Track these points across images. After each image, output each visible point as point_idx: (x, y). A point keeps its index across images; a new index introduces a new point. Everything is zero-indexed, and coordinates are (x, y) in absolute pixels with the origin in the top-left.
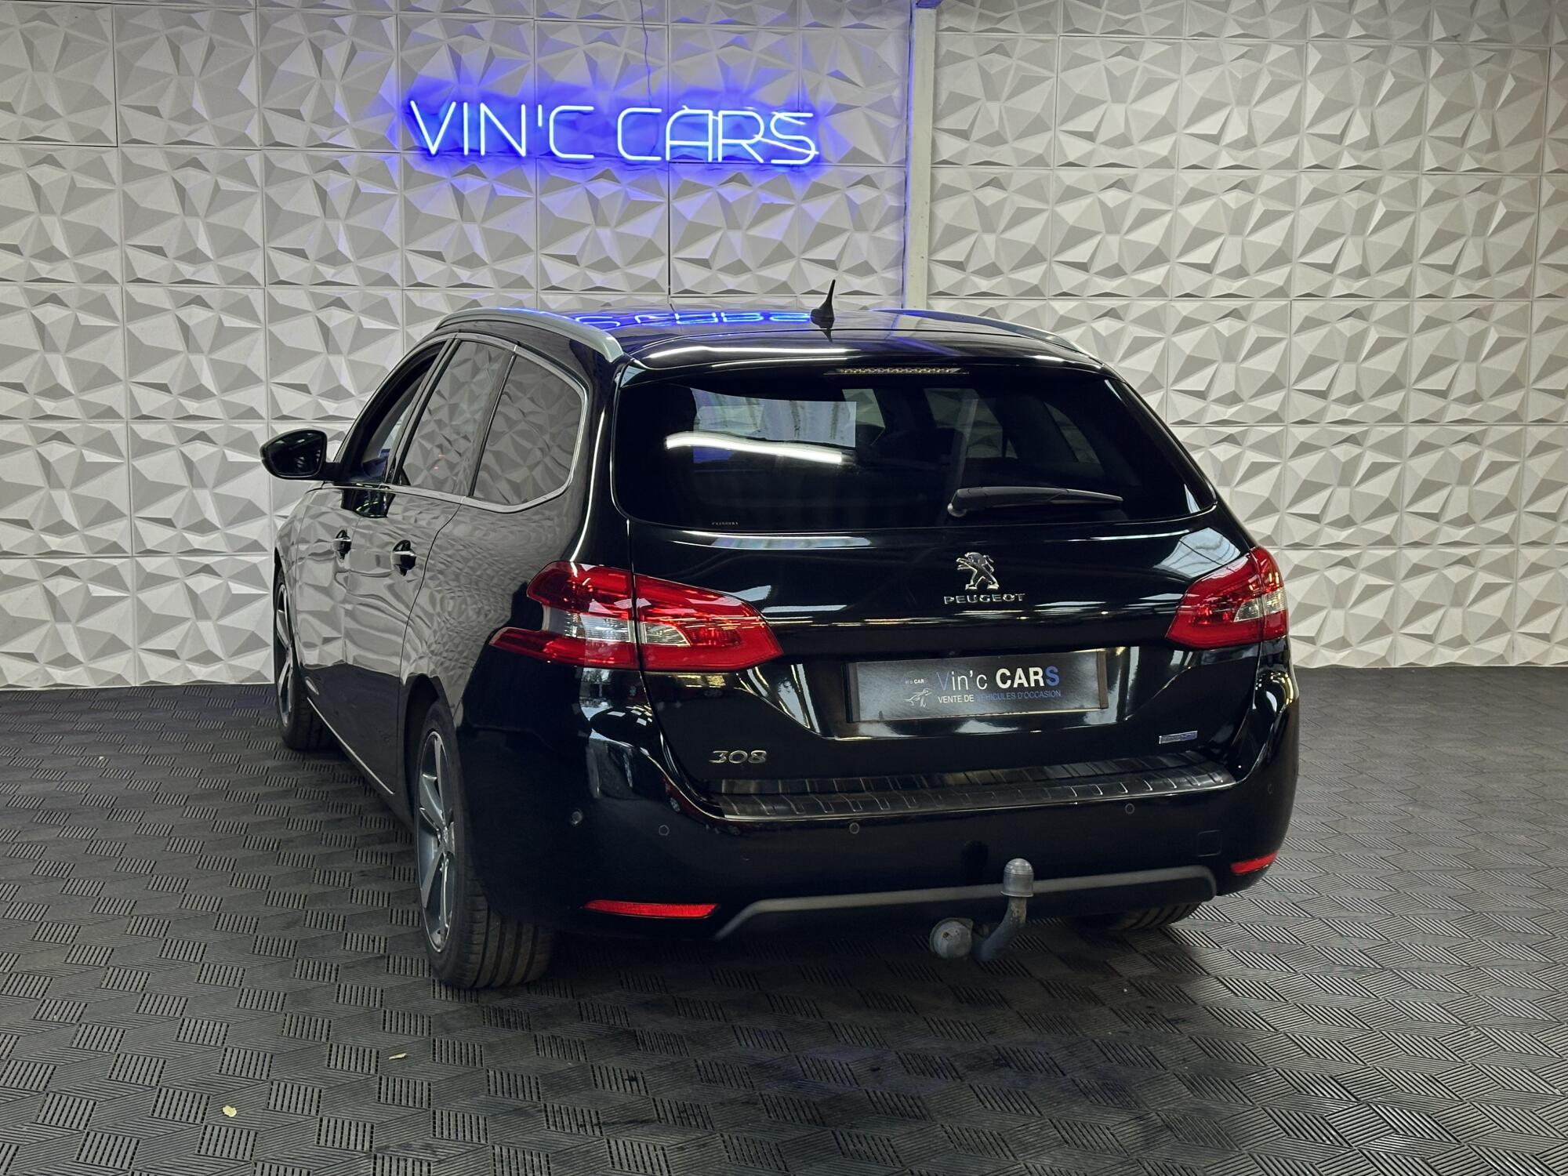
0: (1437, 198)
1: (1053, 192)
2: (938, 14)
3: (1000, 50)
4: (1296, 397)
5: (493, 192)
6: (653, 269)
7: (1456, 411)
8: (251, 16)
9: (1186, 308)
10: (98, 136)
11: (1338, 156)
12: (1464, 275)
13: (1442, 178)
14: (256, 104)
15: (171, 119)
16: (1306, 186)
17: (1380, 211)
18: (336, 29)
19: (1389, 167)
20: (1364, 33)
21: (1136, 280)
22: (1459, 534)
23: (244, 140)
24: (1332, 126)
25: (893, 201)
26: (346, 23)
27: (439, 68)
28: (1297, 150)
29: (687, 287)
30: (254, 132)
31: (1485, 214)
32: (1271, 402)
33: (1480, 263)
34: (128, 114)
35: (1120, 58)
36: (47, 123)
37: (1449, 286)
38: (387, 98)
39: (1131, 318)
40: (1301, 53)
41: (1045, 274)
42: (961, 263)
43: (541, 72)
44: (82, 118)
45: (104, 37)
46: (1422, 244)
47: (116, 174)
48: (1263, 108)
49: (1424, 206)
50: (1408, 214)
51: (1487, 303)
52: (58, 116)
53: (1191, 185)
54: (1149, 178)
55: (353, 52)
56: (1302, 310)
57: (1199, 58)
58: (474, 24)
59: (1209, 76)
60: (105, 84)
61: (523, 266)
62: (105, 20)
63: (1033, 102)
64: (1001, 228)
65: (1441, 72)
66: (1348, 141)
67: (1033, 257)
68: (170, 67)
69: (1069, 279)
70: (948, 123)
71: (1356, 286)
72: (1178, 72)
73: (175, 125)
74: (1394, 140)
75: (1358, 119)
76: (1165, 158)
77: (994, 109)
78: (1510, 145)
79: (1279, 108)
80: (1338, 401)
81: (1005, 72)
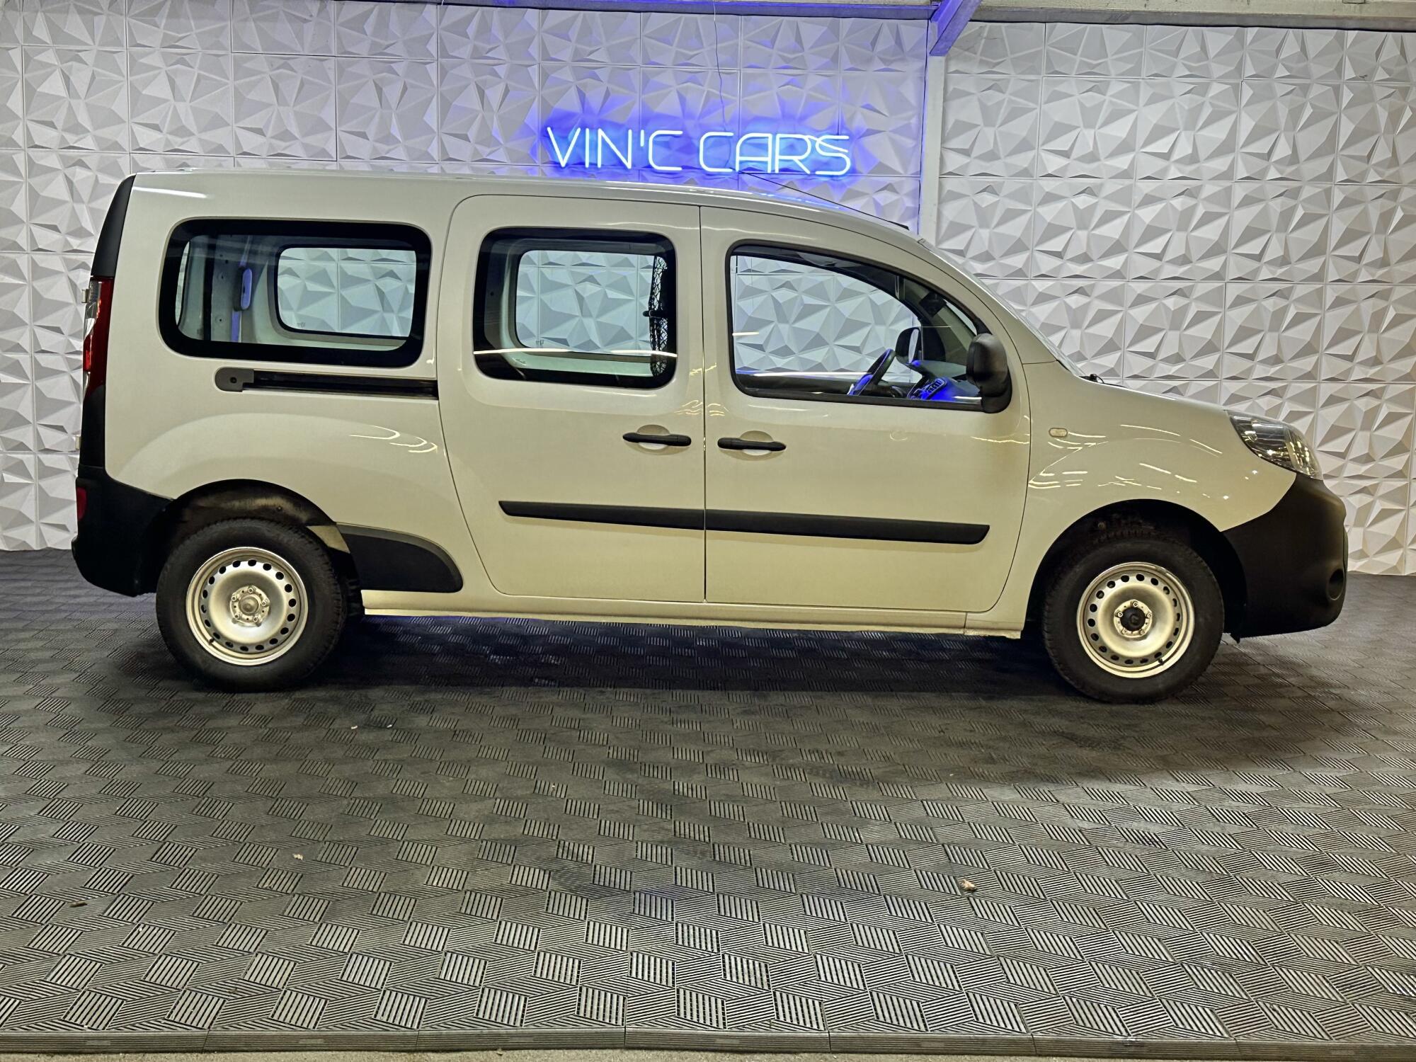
0: (1346, 203)
1: (1036, 197)
2: (947, 61)
3: (995, 87)
4: (1227, 358)
7: (1358, 373)
8: (435, 65)
9: (1141, 287)
10: (324, 153)
11: (1265, 171)
12: (1366, 265)
13: (1351, 188)
14: (435, 128)
15: (375, 141)
16: (1239, 192)
17: (1300, 213)
18: (496, 74)
19: (1309, 179)
20: (1288, 74)
21: (1101, 266)
22: (1362, 469)
23: (427, 156)
24: (1262, 146)
25: (909, 203)
26: (501, 71)
27: (570, 103)
28: (1232, 166)
30: (434, 151)
31: (1386, 217)
32: (1208, 362)
33: (1382, 256)
34: (343, 136)
35: (1090, 93)
36: (288, 144)
37: (1355, 274)
38: (530, 125)
39: (1096, 295)
40: (1237, 89)
41: (1028, 259)
42: (962, 251)
43: (644, 105)
44: (313, 140)
45: (330, 82)
46: (1334, 239)
48: (1206, 132)
49: (1336, 209)
50: (1322, 216)
51: (1386, 287)
52: (297, 139)
53: (1145, 192)
54: (1111, 187)
55: (507, 91)
56: (1234, 290)
57: (1154, 94)
58: (596, 71)
59: (1162, 107)
60: (329, 115)
62: (329, 69)
63: (1020, 127)
64: (993, 225)
65: (1350, 105)
66: (1275, 158)
67: (1018, 247)
68: (375, 102)
69: (1048, 264)
70: (954, 143)
71: (1279, 272)
72: (1138, 105)
73: (378, 145)
74: (1311, 158)
75: (1282, 140)
76: (1126, 170)
77: (989, 132)
78: (1406, 162)
79: (1218, 132)
80: (1263, 362)
81: (1000, 104)
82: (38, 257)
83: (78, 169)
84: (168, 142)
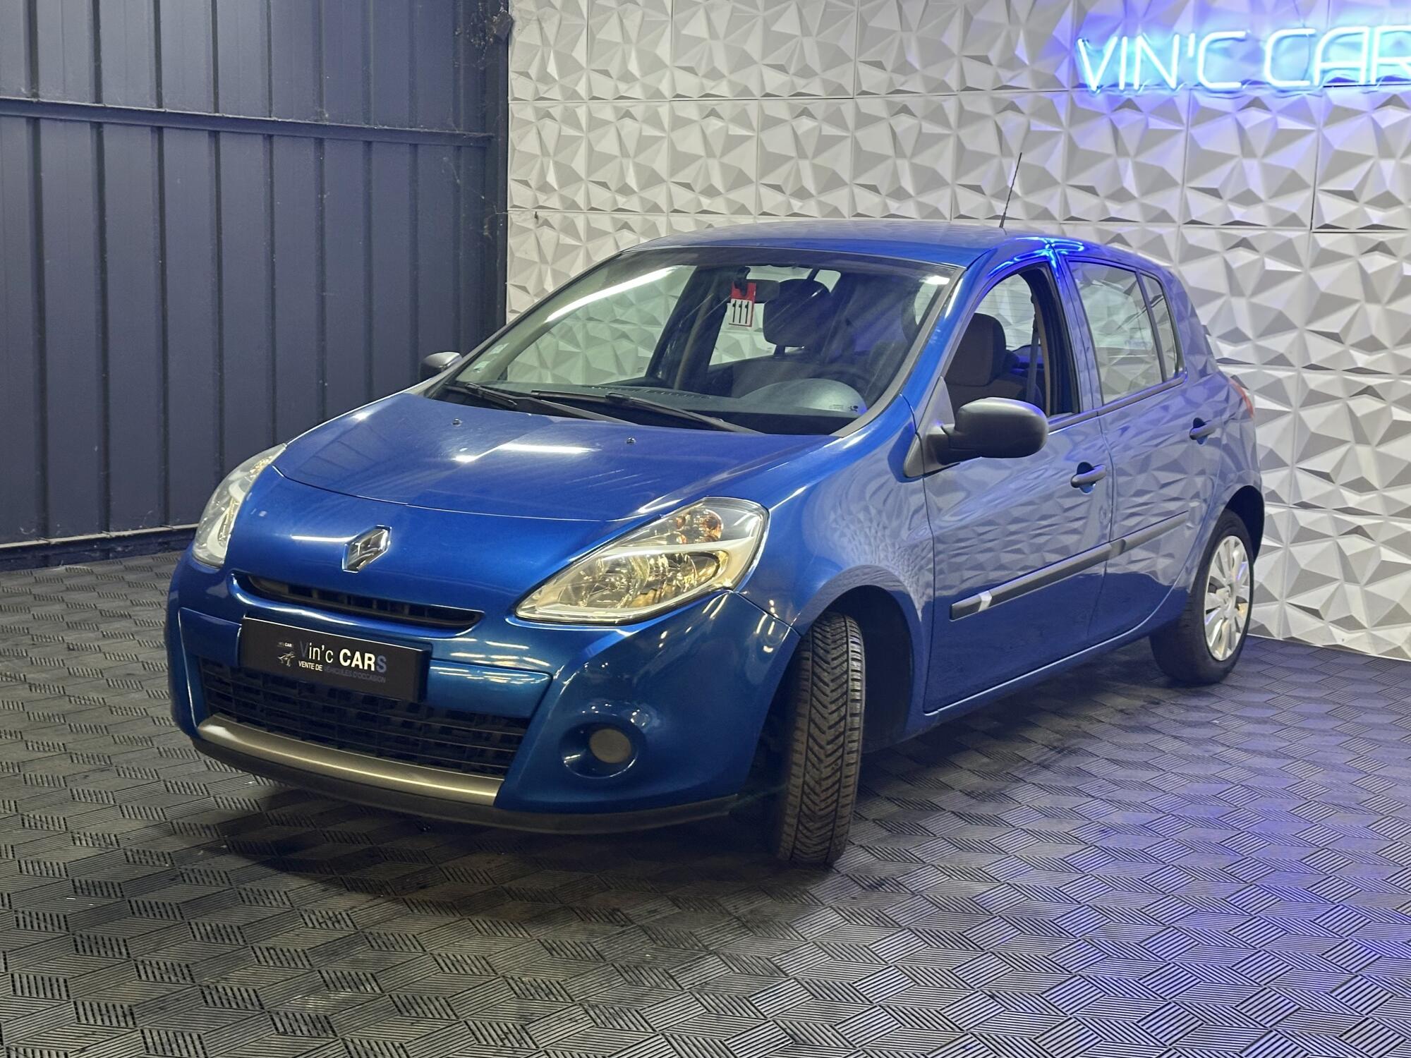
5: (1147, 125)
6: (1295, 203)
10: (841, 90)
14: (956, 53)
15: (894, 71)
23: (944, 87)
29: (1327, 222)
30: (952, 81)
34: (863, 69)
36: (808, 81)
38: (1061, 39)
44: (831, 75)
47: (850, 120)
52: (815, 74)
60: (848, 43)
61: (1168, 201)
68: (895, 25)
73: (896, 77)
82: (593, 216)
83: (627, 121)
84: (702, 87)
